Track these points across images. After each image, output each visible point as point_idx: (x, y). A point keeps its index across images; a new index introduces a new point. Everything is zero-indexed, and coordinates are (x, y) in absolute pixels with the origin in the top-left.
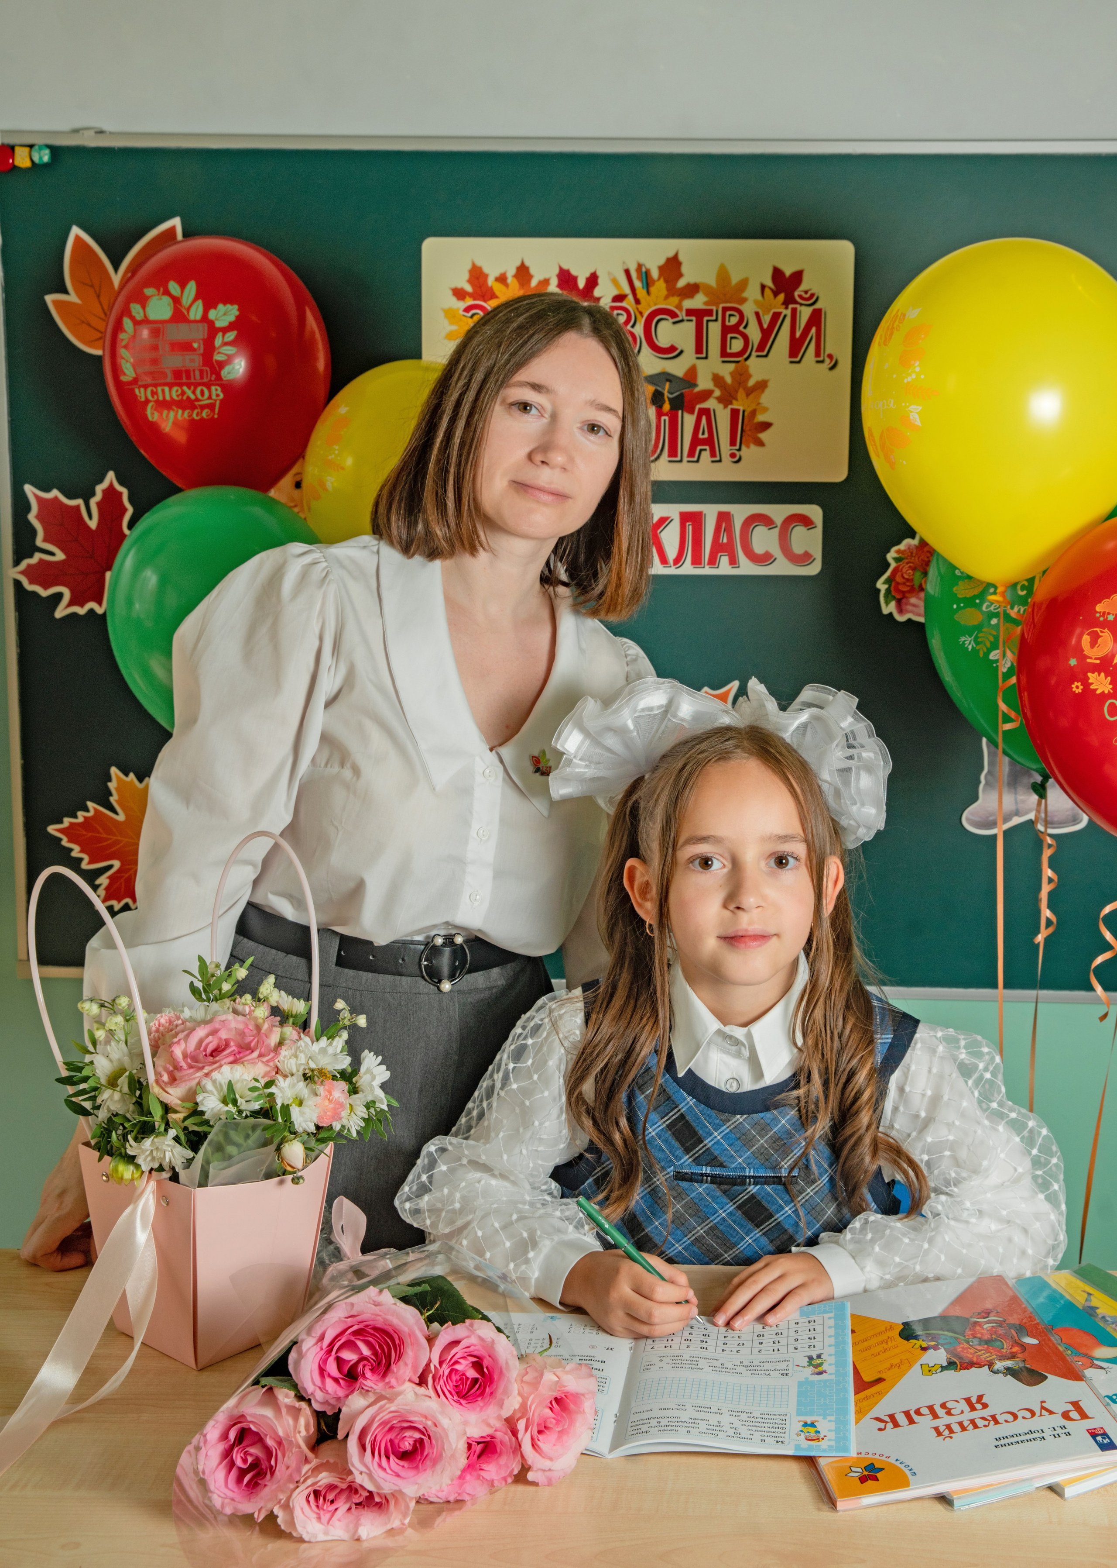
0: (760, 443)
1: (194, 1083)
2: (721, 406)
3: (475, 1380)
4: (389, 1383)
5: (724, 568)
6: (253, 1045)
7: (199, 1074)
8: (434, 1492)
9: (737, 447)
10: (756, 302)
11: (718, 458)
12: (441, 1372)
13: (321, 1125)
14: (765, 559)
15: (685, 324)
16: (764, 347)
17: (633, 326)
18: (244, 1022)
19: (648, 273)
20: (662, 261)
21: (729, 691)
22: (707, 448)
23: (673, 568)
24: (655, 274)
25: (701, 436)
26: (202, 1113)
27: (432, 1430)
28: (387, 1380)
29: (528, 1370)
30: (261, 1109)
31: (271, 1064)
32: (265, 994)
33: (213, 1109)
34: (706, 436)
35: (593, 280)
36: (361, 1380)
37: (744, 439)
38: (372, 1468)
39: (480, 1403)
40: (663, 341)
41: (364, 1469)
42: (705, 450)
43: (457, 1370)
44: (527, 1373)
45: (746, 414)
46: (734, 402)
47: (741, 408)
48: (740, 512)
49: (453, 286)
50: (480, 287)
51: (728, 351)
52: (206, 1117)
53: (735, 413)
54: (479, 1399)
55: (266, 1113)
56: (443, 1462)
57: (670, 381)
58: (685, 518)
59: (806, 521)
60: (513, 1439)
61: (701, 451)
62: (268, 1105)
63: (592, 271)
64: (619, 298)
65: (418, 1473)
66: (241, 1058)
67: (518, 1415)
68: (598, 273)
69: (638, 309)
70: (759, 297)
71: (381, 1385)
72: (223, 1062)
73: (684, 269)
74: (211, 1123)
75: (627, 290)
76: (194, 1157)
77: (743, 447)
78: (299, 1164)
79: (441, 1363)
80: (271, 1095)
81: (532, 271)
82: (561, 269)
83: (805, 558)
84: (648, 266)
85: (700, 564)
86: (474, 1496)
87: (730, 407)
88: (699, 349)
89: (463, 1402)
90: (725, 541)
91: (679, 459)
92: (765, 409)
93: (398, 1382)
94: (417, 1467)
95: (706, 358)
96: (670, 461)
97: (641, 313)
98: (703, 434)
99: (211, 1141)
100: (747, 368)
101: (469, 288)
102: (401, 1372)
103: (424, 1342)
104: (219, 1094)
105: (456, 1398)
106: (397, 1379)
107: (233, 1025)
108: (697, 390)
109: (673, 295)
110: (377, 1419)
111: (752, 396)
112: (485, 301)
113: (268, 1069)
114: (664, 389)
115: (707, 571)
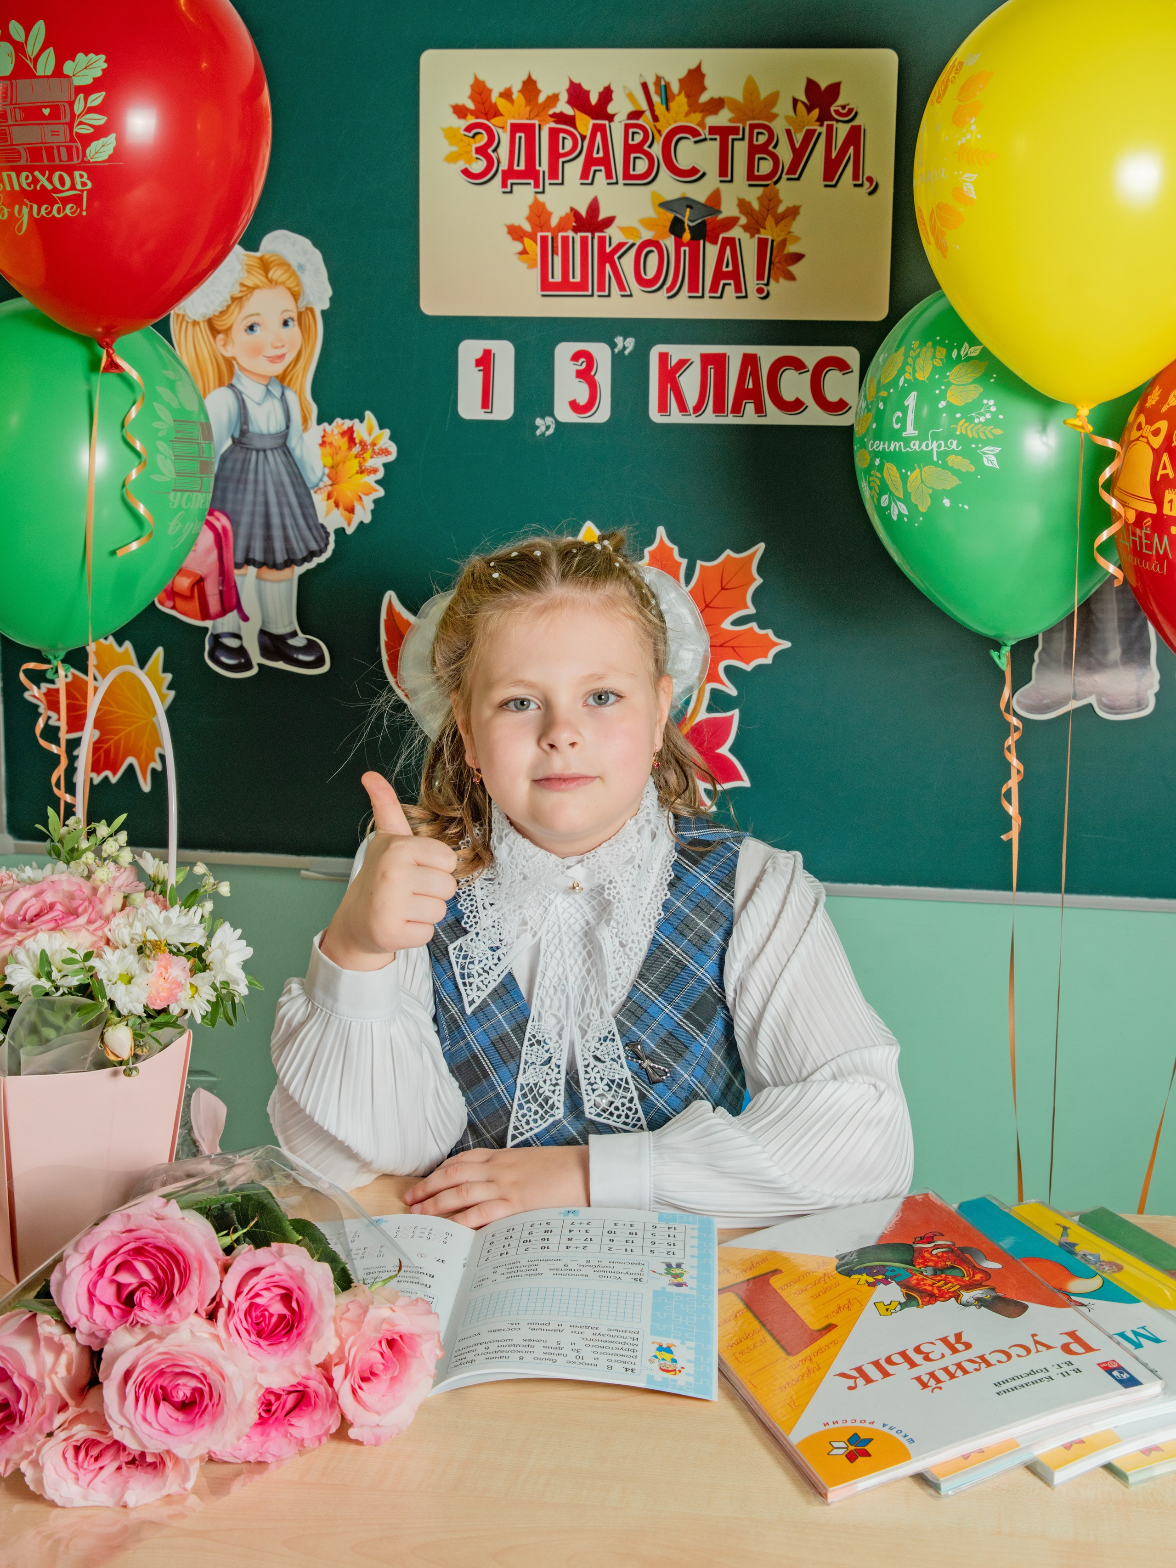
0: (791, 277)
1: (6, 951)
2: (747, 235)
3: (282, 1317)
4: (170, 1316)
5: (749, 416)
6: (80, 910)
7: (11, 941)
8: (229, 1449)
9: (765, 282)
10: (787, 118)
11: (743, 294)
12: (235, 1307)
13: (151, 1007)
14: (796, 406)
15: (709, 143)
16: (796, 169)
17: (650, 146)
18: (78, 884)
19: (667, 86)
20: (683, 74)
21: (754, 554)
22: (732, 282)
23: (693, 416)
24: (675, 88)
25: (724, 269)
26: (9, 987)
27: (213, 1377)
28: (168, 1311)
29: (350, 1306)
30: (81, 985)
31: (100, 933)
32: (109, 852)
33: (21, 983)
34: (730, 268)
35: (607, 95)
36: (136, 1311)
37: (772, 272)
38: (133, 1422)
39: (285, 1346)
40: (683, 163)
41: (124, 1422)
42: (730, 284)
43: (258, 1306)
44: (348, 1310)
45: (775, 244)
46: (762, 230)
47: (770, 238)
48: (767, 355)
49: (454, 103)
50: (483, 104)
51: (756, 173)
52: (14, 992)
53: (762, 243)
54: (284, 1340)
55: (84, 990)
56: (224, 1417)
57: (691, 207)
58: (706, 360)
59: (842, 365)
60: (330, 1389)
61: (724, 285)
62: (90, 981)
63: (606, 85)
64: (636, 115)
65: (193, 1429)
66: (63, 924)
67: (336, 1360)
68: (612, 88)
69: (655, 127)
70: (791, 113)
71: (160, 1318)
72: (39, 929)
73: (707, 82)
74: (20, 999)
75: (644, 106)
76: (4, 1039)
77: (772, 281)
78: (125, 1053)
79: (238, 1293)
80: (91, 968)
81: (540, 86)
82: (571, 82)
83: (840, 406)
84: (668, 79)
85: (724, 412)
86: (279, 1457)
87: (757, 236)
88: (723, 172)
89: (263, 1343)
90: (751, 386)
91: (700, 294)
92: (797, 239)
93: (181, 1316)
94: (192, 1422)
95: (731, 181)
96: (690, 297)
97: (659, 132)
98: (727, 266)
99: (22, 1021)
100: (777, 191)
101: (470, 105)
102: (185, 1303)
103: (215, 1269)
104: (33, 966)
105: (254, 1338)
106: (180, 1311)
107: (66, 887)
108: (720, 217)
109: (695, 112)
110: (141, 1362)
111: (782, 224)
112: (488, 120)
113: (95, 939)
114: (684, 217)
115: (730, 419)
